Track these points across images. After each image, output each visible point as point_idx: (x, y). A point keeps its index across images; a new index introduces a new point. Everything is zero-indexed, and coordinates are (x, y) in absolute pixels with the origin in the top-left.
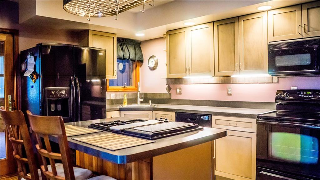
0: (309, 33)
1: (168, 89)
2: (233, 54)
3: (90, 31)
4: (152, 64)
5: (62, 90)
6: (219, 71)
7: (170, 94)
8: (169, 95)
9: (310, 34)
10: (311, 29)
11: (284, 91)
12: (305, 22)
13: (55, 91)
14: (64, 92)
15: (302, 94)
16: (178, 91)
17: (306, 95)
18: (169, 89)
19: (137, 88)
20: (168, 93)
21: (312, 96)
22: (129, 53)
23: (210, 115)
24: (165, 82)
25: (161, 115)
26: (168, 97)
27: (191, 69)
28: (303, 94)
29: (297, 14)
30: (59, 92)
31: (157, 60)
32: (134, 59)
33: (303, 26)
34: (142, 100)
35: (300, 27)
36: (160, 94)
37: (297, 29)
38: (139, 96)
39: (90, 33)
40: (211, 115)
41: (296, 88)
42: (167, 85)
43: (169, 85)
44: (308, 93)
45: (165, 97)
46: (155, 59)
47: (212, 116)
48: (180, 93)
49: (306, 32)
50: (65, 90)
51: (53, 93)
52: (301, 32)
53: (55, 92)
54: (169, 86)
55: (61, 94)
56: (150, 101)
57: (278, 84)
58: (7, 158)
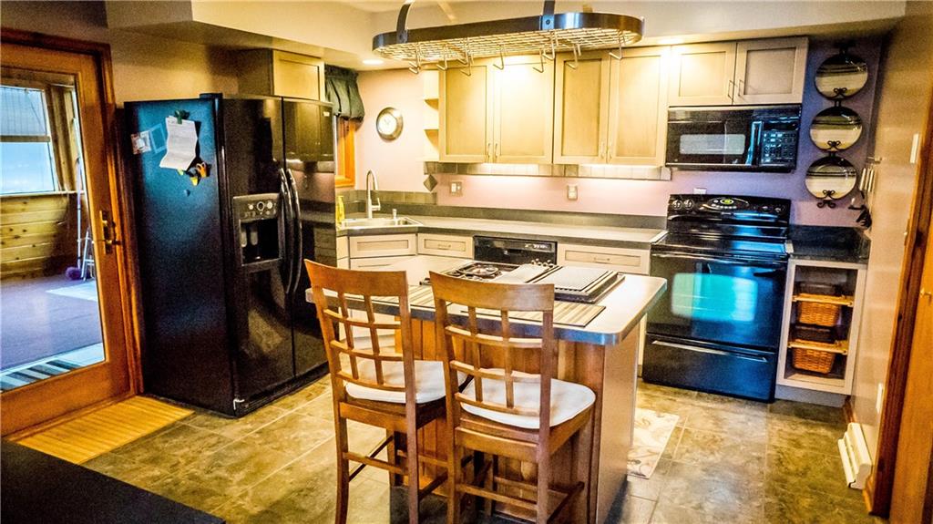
0: (747, 96)
1: (428, 184)
2: (595, 124)
3: (274, 52)
4: (388, 125)
5: (266, 201)
6: (562, 155)
7: (435, 195)
8: (430, 198)
9: (748, 100)
10: (749, 90)
11: (686, 197)
12: (740, 75)
13: (255, 202)
14: (270, 205)
15: (717, 204)
16: (454, 188)
17: (724, 205)
18: (433, 183)
19: (350, 180)
20: (427, 191)
21: (735, 207)
22: (339, 100)
23: (553, 243)
24: (422, 169)
25: (438, 243)
26: (431, 201)
27: (498, 146)
28: (719, 204)
29: (729, 57)
30: (261, 205)
31: (401, 118)
32: (348, 114)
33: (737, 82)
34: (378, 207)
35: (732, 85)
36: (408, 195)
37: (726, 88)
38: (370, 201)
39: (276, 55)
40: (556, 243)
41: (703, 192)
42: (427, 176)
43: (433, 175)
44: (728, 201)
45: (421, 201)
46: (396, 114)
47: (559, 245)
48: (459, 193)
49: (742, 94)
50: (272, 201)
51: (251, 207)
52: (731, 96)
53: (255, 206)
54: (431, 179)
55: (266, 209)
56: (395, 210)
57: (670, 183)
58: (108, 360)
